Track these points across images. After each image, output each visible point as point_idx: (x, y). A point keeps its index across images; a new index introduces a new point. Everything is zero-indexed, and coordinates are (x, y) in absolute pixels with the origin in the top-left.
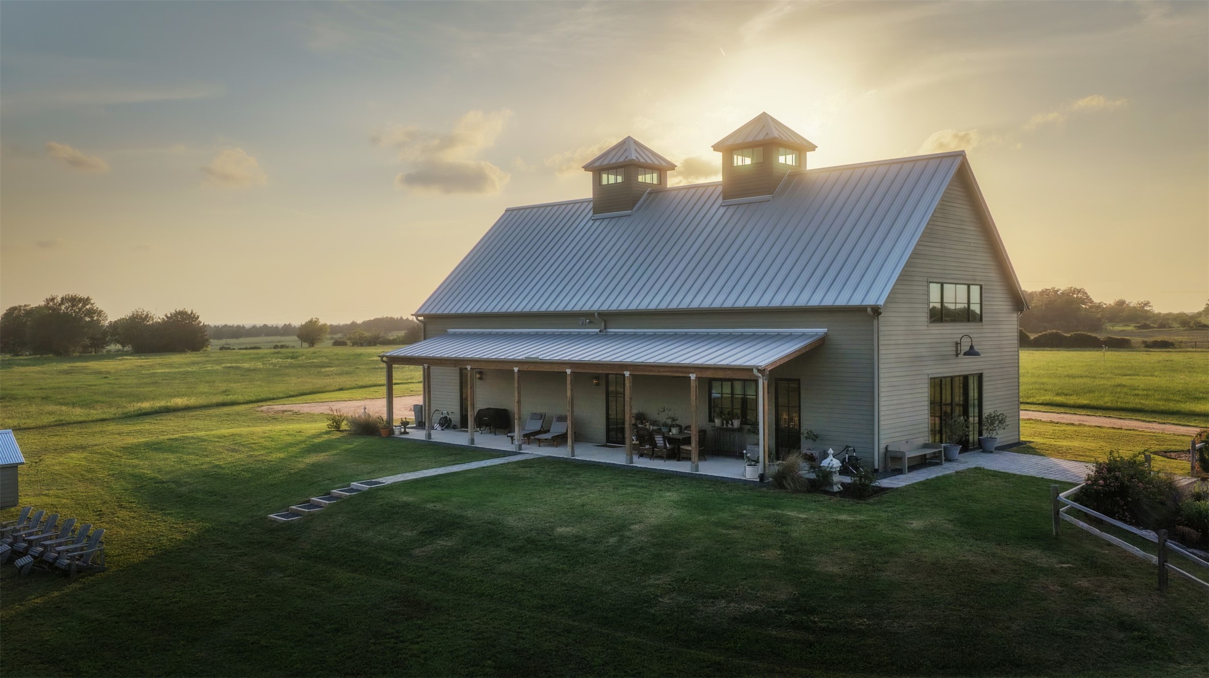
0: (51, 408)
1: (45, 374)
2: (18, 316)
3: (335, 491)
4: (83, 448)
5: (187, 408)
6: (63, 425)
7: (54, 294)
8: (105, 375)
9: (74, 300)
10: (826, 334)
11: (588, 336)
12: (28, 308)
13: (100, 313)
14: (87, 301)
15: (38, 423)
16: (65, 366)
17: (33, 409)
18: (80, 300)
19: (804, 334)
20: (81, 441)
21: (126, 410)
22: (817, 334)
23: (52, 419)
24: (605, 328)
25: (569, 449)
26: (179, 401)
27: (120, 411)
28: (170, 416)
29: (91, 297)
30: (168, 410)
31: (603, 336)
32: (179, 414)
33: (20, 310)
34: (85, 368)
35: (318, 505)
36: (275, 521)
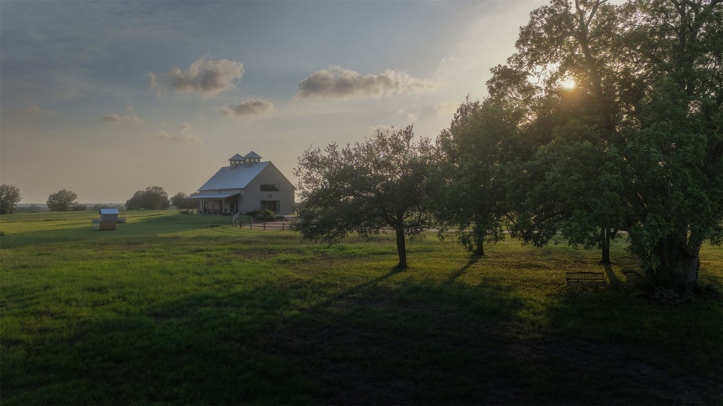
2: (140, 195)
7: (150, 186)
9: (156, 188)
10: (238, 193)
11: (218, 194)
12: (143, 191)
13: (166, 193)
18: (159, 188)
19: (233, 192)
29: (162, 187)
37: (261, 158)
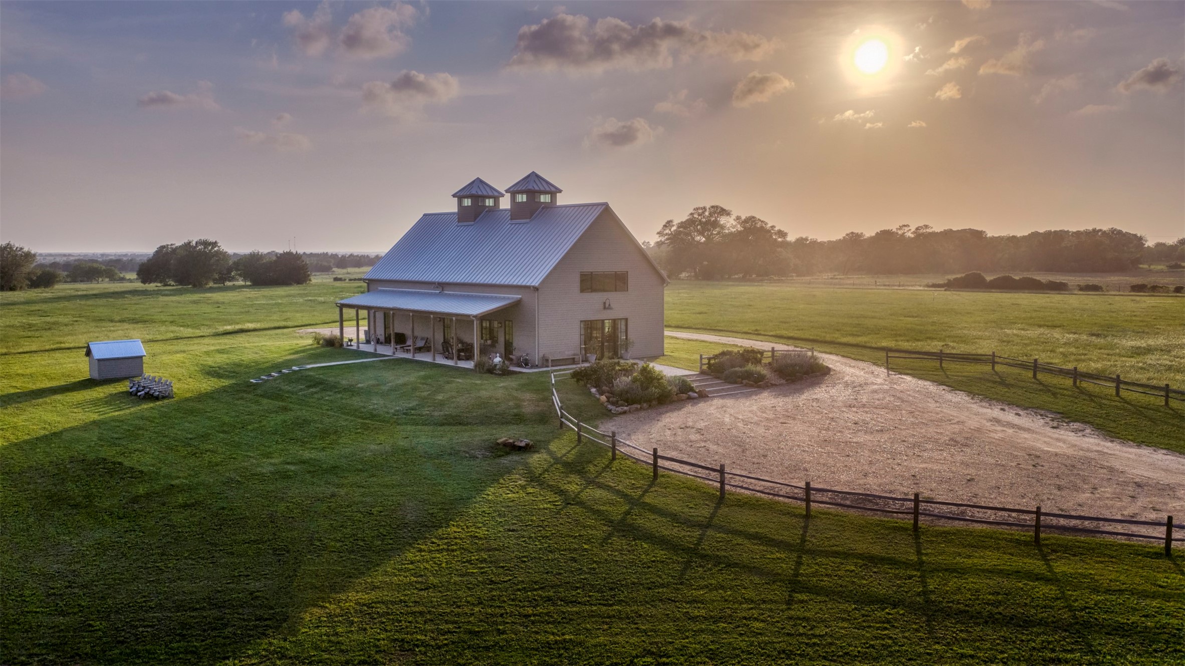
0: (176, 329)
1: (179, 303)
2: (167, 253)
3: (284, 371)
4: (184, 352)
5: (255, 330)
6: (178, 339)
7: (191, 239)
8: (218, 304)
9: (206, 243)
10: (521, 299)
11: (435, 294)
12: (174, 247)
14: (215, 244)
15: (164, 338)
16: (196, 297)
17: (163, 329)
18: (210, 244)
19: (504, 298)
20: (186, 348)
21: (217, 331)
22: (513, 298)
23: (172, 335)
24: (443, 290)
25: (412, 355)
26: (250, 326)
27: (214, 331)
28: (243, 335)
29: (218, 241)
30: (242, 331)
31: (441, 295)
32: (249, 333)
33: (168, 248)
34: (209, 299)
35: (273, 376)
36: (252, 382)
37: (560, 191)
